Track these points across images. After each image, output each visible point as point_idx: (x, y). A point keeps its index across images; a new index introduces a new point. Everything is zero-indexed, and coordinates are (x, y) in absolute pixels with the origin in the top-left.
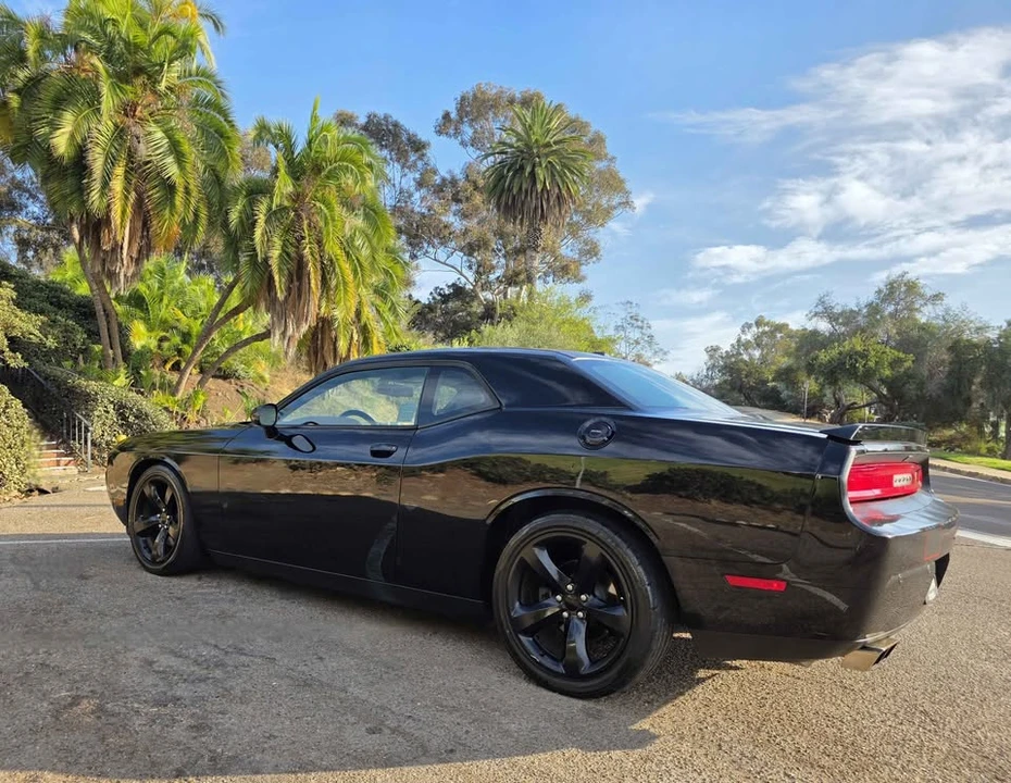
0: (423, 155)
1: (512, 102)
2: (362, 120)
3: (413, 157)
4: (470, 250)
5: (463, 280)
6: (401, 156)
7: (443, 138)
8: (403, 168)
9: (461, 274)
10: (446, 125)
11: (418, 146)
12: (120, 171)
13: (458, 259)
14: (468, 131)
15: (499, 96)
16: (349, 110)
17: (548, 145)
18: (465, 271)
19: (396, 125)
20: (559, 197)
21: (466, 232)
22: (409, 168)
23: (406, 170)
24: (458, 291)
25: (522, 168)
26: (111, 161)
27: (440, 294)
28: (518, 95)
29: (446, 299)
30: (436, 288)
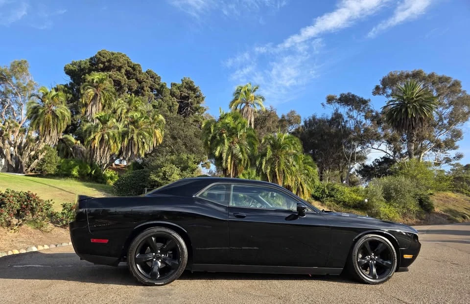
0: (368, 105)
1: (407, 76)
2: (338, 97)
3: (363, 106)
4: (389, 142)
5: (388, 155)
6: (357, 108)
7: (377, 96)
8: (359, 111)
9: (386, 152)
10: (377, 91)
11: (365, 102)
12: (230, 157)
13: (384, 146)
14: (389, 91)
15: (401, 75)
16: (332, 94)
17: (413, 99)
18: (388, 151)
19: (353, 96)
20: (421, 119)
21: (385, 136)
22: (361, 111)
23: (360, 112)
24: (386, 160)
25: (401, 110)
26: (228, 155)
27: (377, 162)
28: (410, 73)
29: (380, 163)
30: (376, 160)
